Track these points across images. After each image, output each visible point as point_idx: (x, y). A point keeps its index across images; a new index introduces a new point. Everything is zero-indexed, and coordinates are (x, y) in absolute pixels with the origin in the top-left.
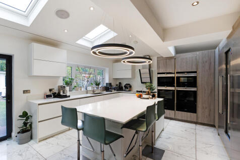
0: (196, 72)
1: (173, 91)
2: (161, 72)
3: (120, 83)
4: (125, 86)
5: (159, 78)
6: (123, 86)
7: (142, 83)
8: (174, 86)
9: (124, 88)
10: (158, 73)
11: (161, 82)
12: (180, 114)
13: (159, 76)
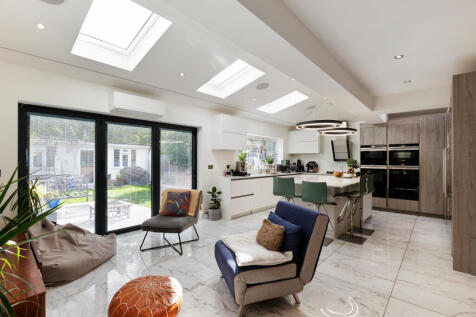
0: (418, 145)
1: (385, 170)
2: (365, 144)
3: (299, 161)
4: (308, 165)
5: (362, 153)
6: (305, 165)
7: (335, 160)
8: (386, 164)
9: (306, 168)
10: (362, 147)
11: (366, 158)
12: (394, 202)
13: (364, 149)
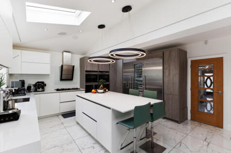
0: (109, 72)
2: (88, 70)
7: (61, 80)
13: (87, 73)
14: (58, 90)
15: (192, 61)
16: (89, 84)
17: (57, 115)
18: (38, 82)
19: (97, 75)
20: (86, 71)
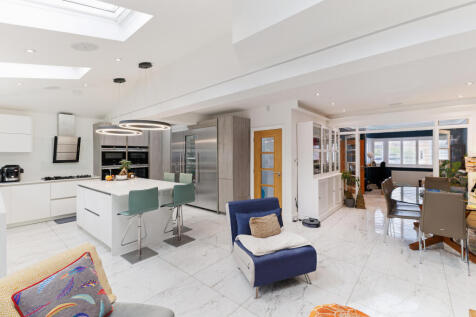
0: (148, 148)
2: (106, 144)
5: (103, 153)
7: (55, 162)
13: (105, 150)
14: (48, 179)
15: (255, 133)
16: (106, 168)
17: (46, 221)
18: (7, 166)
19: (124, 153)
20: (103, 147)
